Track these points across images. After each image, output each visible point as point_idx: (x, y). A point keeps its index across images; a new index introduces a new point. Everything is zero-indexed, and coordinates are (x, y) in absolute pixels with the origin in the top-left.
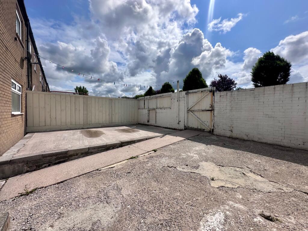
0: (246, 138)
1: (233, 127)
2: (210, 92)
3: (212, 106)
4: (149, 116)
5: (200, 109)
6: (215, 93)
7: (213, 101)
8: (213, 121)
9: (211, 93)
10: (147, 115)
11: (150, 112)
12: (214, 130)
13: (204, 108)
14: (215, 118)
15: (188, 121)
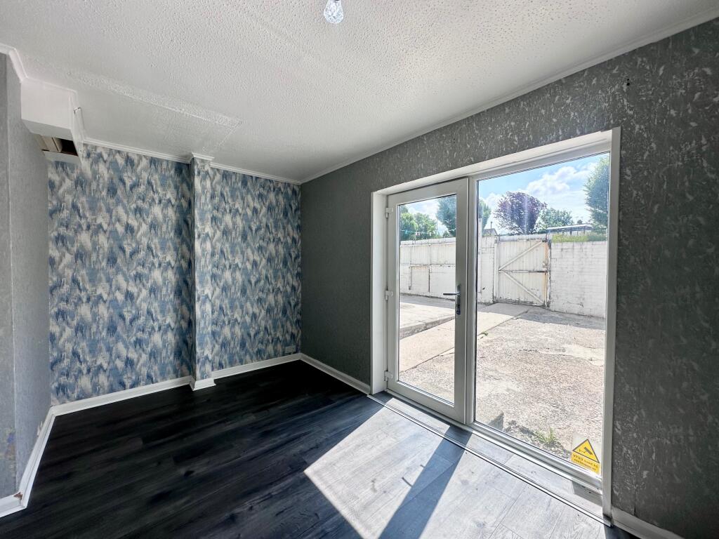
1: (584, 299)
2: (543, 242)
3: (547, 265)
4: (411, 278)
6: (552, 244)
7: (548, 256)
8: (549, 289)
9: (546, 244)
10: (407, 276)
11: (415, 270)
12: (551, 304)
13: (531, 268)
14: (552, 284)
15: (499, 288)
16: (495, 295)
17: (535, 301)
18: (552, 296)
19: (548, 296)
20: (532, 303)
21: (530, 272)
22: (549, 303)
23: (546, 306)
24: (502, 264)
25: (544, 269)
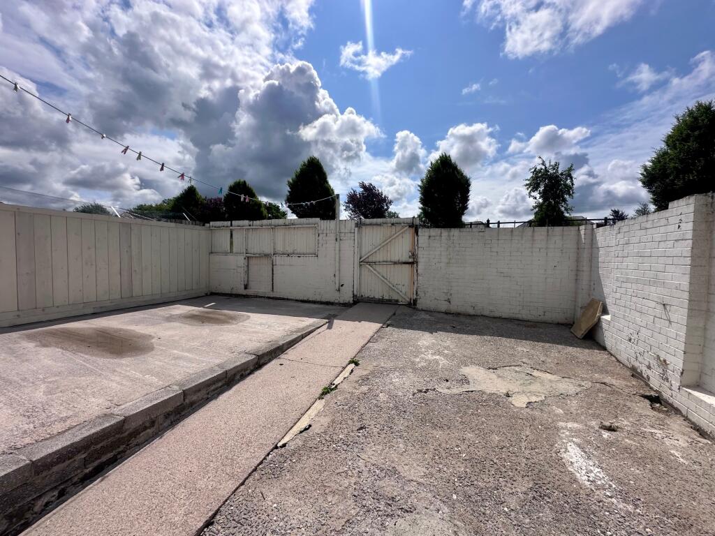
0: (471, 312)
1: (451, 295)
2: (410, 226)
3: (414, 255)
4: (247, 272)
5: (389, 259)
6: (420, 230)
7: (415, 245)
8: (416, 283)
9: (412, 230)
10: (242, 271)
11: (252, 262)
12: (418, 302)
13: (396, 259)
14: (420, 278)
15: (360, 284)
16: (355, 293)
17: (400, 300)
18: (419, 293)
19: (415, 293)
20: (397, 301)
21: (395, 263)
22: (415, 301)
23: (412, 304)
24: (363, 255)
25: (411, 260)
